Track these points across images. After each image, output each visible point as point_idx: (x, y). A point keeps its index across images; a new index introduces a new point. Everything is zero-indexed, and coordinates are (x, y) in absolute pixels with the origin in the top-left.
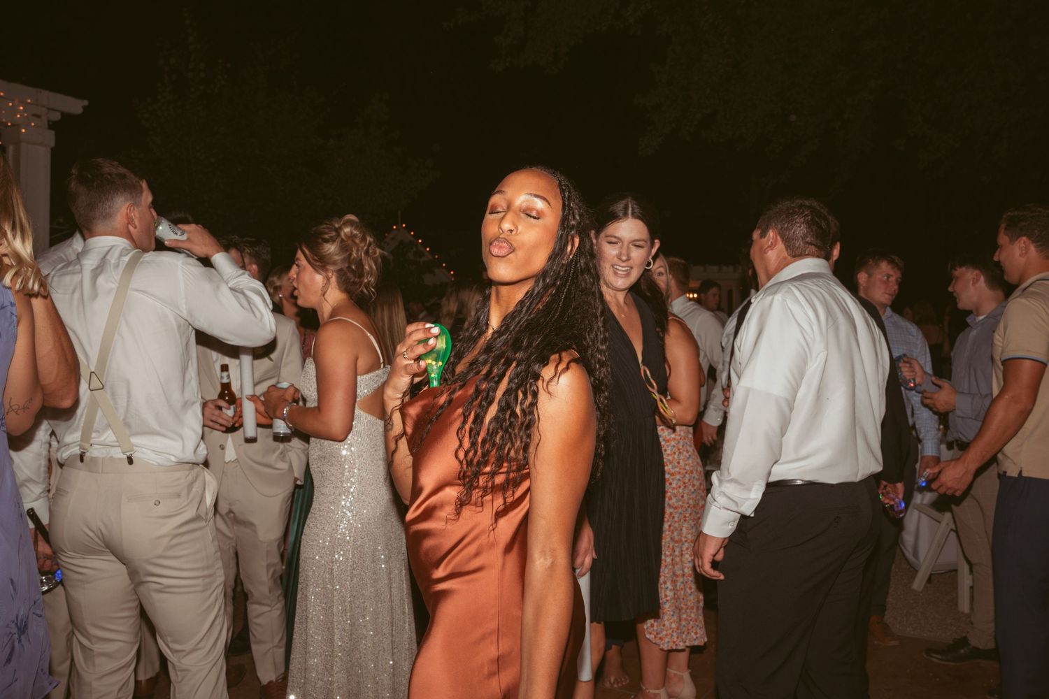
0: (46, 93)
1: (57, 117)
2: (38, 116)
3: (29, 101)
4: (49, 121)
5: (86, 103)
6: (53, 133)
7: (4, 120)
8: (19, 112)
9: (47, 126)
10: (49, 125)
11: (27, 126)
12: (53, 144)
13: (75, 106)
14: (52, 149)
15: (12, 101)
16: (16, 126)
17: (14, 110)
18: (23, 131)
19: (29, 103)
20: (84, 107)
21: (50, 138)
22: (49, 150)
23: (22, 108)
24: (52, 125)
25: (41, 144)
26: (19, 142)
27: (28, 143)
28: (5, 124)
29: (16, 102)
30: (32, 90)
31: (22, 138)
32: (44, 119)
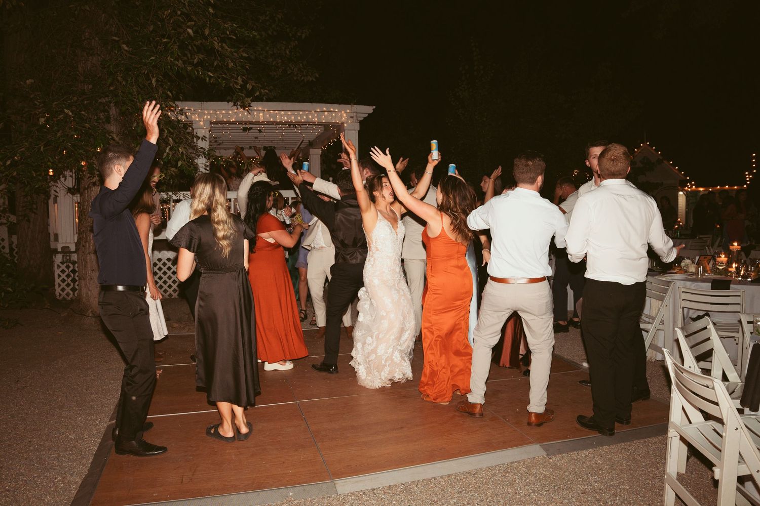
0: (355, 106)
2: (352, 117)
3: (348, 111)
4: (358, 119)
5: (374, 107)
6: (358, 124)
7: (337, 121)
9: (356, 122)
11: (347, 123)
12: (359, 129)
13: (369, 109)
14: (359, 131)
15: (341, 112)
16: (343, 123)
17: (341, 116)
18: (346, 125)
20: (373, 109)
21: (357, 127)
22: (357, 132)
23: (345, 115)
25: (354, 130)
26: (344, 131)
27: (348, 130)
28: (337, 123)
29: (343, 112)
30: (349, 106)
31: (345, 129)
32: (355, 118)
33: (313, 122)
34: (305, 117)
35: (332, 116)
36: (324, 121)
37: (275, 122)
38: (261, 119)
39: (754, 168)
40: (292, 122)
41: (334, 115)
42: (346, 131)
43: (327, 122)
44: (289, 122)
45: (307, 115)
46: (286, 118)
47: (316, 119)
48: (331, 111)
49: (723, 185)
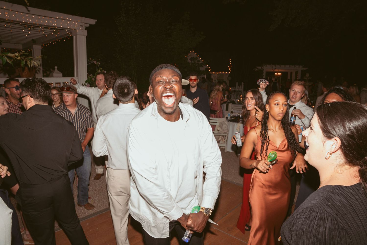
0: (84, 18)
1: (88, 26)
2: (82, 26)
3: (79, 21)
4: (85, 27)
5: (96, 20)
6: (86, 31)
7: (72, 28)
8: (76, 25)
9: (85, 29)
10: (85, 28)
11: (79, 29)
12: (86, 35)
13: (93, 22)
15: (74, 21)
16: (75, 30)
17: (74, 24)
18: (78, 31)
19: (79, 22)
20: (96, 22)
21: (86, 33)
22: (86, 37)
23: (77, 24)
24: (86, 29)
25: (83, 35)
26: (76, 35)
27: (79, 35)
28: (72, 29)
29: (75, 22)
30: (80, 18)
31: (77, 33)
32: (84, 27)
33: (54, 27)
34: (47, 22)
35: (68, 23)
36: (61, 26)
37: (21, 22)
38: (7, 18)
39: (231, 65)
40: (35, 24)
41: (69, 22)
42: (78, 36)
43: (64, 27)
44: (34, 24)
45: (48, 20)
46: (30, 20)
47: (56, 24)
48: (67, 20)
49: (222, 72)
